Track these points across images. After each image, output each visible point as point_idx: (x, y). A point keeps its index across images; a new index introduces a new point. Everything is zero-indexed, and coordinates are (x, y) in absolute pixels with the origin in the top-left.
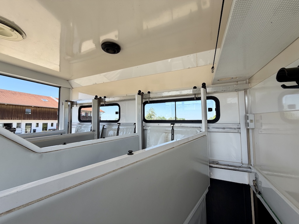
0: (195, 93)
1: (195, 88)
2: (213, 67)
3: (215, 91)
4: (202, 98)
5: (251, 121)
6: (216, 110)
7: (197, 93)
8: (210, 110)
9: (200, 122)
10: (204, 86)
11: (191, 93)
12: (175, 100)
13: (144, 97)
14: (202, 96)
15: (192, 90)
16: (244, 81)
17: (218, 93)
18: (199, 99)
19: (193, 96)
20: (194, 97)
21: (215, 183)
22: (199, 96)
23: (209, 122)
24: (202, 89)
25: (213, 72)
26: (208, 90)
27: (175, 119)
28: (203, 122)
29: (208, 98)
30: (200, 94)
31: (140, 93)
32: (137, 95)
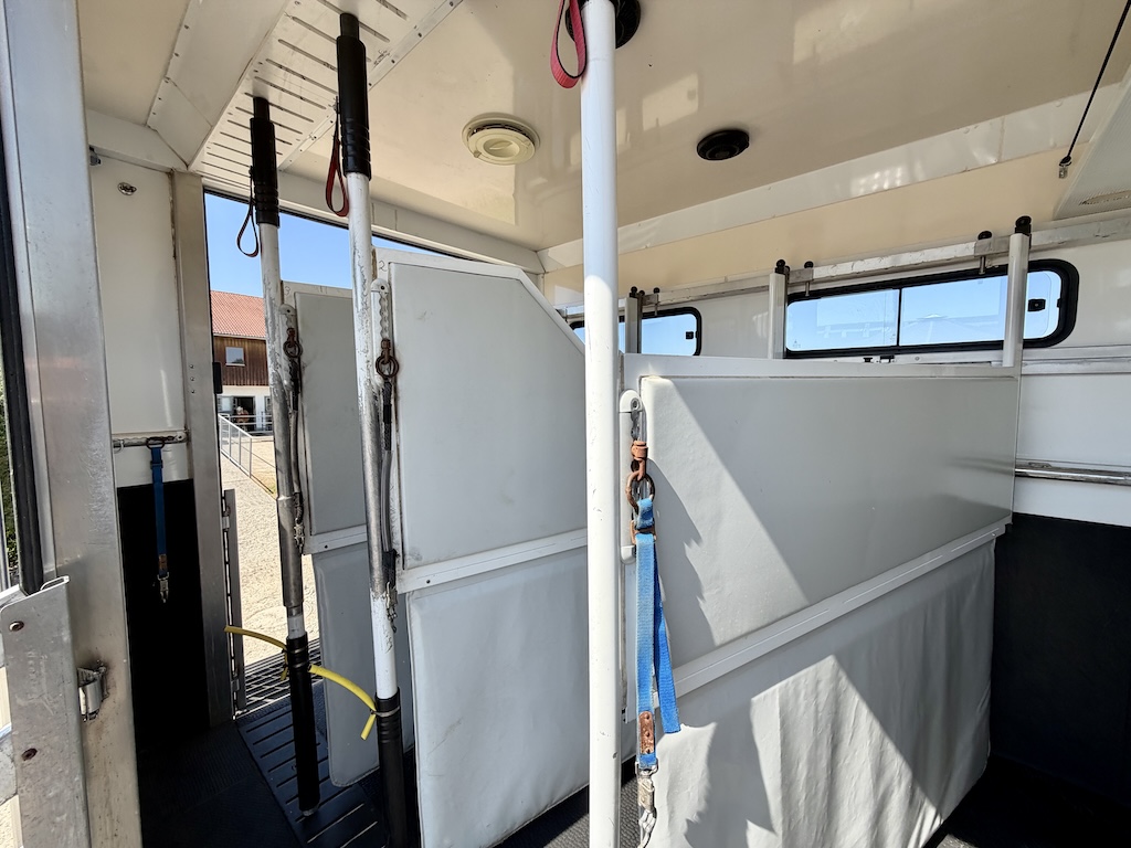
0: (985, 253)
1: (986, 235)
2: (1067, 160)
3: (1066, 239)
4: (1013, 269)
6: (1060, 303)
7: (991, 252)
8: (1037, 305)
9: (998, 345)
10: (1023, 225)
11: (970, 252)
12: (899, 285)
13: (792, 280)
14: (1015, 261)
15: (972, 245)
17: (1074, 246)
18: (1002, 271)
19: (975, 265)
20: (978, 267)
22: (999, 262)
23: (1030, 344)
24: (1016, 240)
25: (1063, 174)
26: (1037, 238)
27: (895, 344)
28: (1007, 345)
29: (1035, 266)
30: (1006, 253)
31: (781, 267)
32: (773, 276)
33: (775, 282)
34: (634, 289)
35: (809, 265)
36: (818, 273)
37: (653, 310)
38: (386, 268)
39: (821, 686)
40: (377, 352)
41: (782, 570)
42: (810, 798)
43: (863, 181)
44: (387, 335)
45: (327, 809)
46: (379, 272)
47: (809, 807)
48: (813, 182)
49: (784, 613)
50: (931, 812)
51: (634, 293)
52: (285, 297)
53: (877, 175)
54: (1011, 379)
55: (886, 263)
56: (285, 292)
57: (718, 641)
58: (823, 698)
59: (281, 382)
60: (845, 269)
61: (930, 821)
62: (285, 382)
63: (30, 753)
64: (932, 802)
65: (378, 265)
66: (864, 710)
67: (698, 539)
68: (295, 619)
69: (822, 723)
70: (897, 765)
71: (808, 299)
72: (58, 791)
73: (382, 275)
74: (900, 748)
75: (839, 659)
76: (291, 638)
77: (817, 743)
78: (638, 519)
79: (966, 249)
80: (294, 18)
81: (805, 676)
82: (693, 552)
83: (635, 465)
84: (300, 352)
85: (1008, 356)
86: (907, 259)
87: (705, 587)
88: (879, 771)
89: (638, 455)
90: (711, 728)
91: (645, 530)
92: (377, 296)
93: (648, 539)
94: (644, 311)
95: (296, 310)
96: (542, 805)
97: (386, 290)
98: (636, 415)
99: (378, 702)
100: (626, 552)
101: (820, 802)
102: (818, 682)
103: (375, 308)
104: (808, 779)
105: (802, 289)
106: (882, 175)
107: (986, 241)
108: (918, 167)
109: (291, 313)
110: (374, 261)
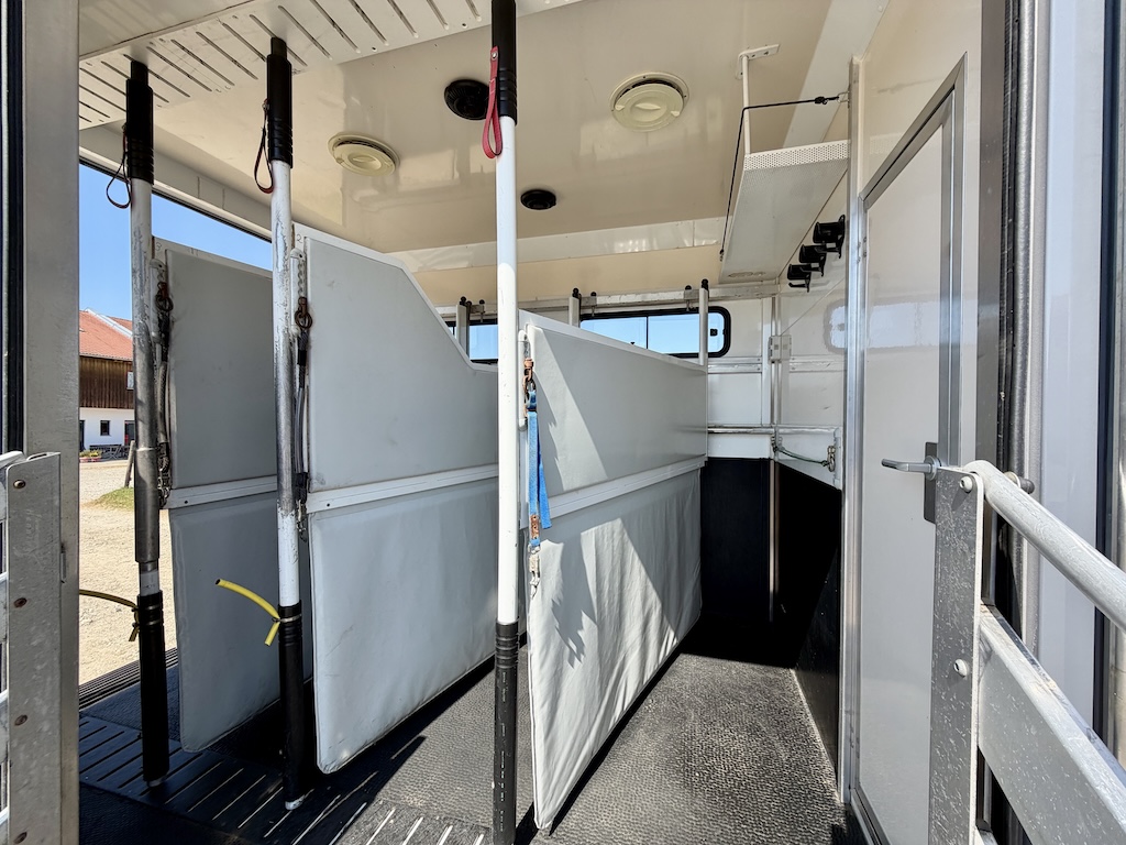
0: (688, 299)
1: (688, 288)
2: (722, 251)
3: (725, 296)
4: (701, 310)
5: (776, 347)
6: (724, 333)
7: (691, 298)
8: (714, 332)
9: (695, 356)
10: (705, 284)
11: (682, 297)
12: (646, 314)
13: (583, 303)
14: (702, 306)
15: (682, 293)
16: (772, 279)
17: (729, 299)
18: (696, 311)
19: (683, 306)
20: (685, 307)
21: (714, 464)
22: (695, 305)
23: (712, 355)
24: (702, 291)
25: (721, 259)
26: (713, 293)
28: (701, 356)
29: (712, 310)
30: (698, 301)
31: (576, 293)
32: (571, 298)
33: (572, 303)
34: (463, 299)
35: (594, 294)
36: (600, 300)
37: (479, 318)
38: (302, 240)
39: (615, 535)
40: (294, 307)
41: (594, 453)
42: (610, 604)
43: (621, 245)
44: (302, 295)
45: (176, 778)
46: (296, 243)
47: (610, 612)
48: (591, 238)
49: (597, 481)
50: (672, 634)
51: (463, 301)
52: (156, 252)
53: (631, 242)
54: (702, 373)
55: (638, 298)
56: (156, 248)
57: (565, 488)
58: (616, 543)
59: (148, 333)
60: (615, 300)
61: (671, 641)
62: (153, 334)
63: (22, 602)
64: (672, 627)
65: (296, 238)
66: (637, 558)
67: (555, 423)
68: (149, 574)
69: (616, 559)
70: (653, 597)
71: (593, 318)
72: (40, 640)
73: (299, 246)
74: (655, 586)
75: (623, 521)
76: (145, 594)
77: (613, 571)
78: (528, 402)
79: (680, 295)
80: (224, 24)
81: (608, 526)
82: (552, 429)
83: (526, 372)
84: (171, 307)
85: (701, 360)
86: (651, 297)
87: (558, 454)
88: (645, 599)
89: (528, 365)
90: (561, 545)
91: (532, 409)
92: (296, 264)
93: (534, 414)
94: (471, 318)
95: (166, 266)
96: (417, 700)
97: (303, 258)
98: (526, 344)
99: (282, 611)
100: (522, 422)
101: (616, 611)
102: (613, 533)
103: (294, 272)
104: (609, 591)
105: (589, 311)
106: (632, 242)
107: (689, 291)
108: (655, 242)
109: (163, 268)
110: (293, 233)
